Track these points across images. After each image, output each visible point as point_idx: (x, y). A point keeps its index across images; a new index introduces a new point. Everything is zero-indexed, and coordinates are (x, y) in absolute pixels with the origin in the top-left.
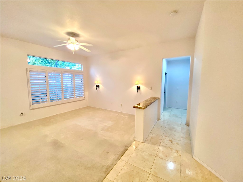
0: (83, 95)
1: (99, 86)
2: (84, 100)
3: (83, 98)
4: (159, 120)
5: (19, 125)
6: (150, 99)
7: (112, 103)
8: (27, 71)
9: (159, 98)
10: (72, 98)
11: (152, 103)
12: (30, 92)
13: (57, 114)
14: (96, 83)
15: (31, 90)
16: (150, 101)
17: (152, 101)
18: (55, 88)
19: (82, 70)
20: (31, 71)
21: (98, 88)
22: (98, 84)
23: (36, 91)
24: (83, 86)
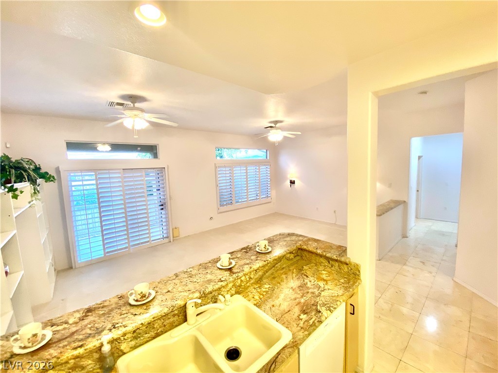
0: (270, 195)
1: (294, 181)
2: (270, 202)
3: (269, 200)
4: (405, 236)
5: (211, 231)
6: (389, 202)
7: (317, 208)
8: (216, 167)
9: (405, 202)
10: (256, 199)
11: (392, 209)
12: (219, 194)
13: (241, 221)
14: (289, 178)
15: (220, 193)
16: (388, 207)
17: (392, 205)
18: (240, 186)
19: (268, 158)
20: (220, 167)
21: (292, 185)
22: (293, 179)
23: (223, 191)
24: (269, 183)
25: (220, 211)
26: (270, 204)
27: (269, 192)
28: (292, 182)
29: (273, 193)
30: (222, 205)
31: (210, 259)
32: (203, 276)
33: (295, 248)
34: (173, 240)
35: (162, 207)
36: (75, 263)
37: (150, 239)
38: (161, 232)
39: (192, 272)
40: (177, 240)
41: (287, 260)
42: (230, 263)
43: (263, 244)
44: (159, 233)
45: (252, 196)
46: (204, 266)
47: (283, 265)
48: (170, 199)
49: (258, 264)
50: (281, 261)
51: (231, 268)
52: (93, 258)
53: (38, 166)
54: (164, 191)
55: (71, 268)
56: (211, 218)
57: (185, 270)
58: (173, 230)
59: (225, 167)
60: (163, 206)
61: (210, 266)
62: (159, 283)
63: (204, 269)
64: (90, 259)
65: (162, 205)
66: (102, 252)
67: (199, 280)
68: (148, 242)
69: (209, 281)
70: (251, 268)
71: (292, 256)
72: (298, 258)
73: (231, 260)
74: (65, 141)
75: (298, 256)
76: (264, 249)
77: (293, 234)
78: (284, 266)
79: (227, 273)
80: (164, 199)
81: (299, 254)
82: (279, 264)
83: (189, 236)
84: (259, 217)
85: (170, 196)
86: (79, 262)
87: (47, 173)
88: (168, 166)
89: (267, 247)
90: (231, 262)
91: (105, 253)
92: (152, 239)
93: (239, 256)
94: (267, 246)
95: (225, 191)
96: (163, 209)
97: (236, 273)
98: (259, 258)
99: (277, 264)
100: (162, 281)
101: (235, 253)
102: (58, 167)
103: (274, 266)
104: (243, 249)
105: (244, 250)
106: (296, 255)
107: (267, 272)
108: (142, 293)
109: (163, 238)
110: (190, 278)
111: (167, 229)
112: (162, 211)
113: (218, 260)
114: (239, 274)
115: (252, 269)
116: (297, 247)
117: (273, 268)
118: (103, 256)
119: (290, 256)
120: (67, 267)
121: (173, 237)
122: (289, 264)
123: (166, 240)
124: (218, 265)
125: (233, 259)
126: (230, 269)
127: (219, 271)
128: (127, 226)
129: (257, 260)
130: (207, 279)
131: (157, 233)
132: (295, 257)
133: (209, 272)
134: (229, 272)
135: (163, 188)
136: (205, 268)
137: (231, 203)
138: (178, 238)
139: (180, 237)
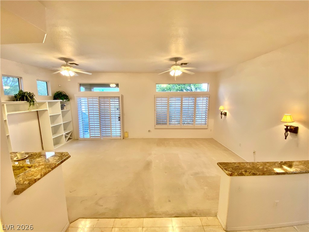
1: (226, 113)
3: (205, 126)
5: (147, 139)
12: (156, 114)
14: (220, 110)
20: (157, 97)
25: (156, 127)
28: (224, 114)
29: (211, 122)
30: (157, 124)
35: (119, 119)
48: (123, 116)
56: (149, 131)
59: (162, 97)
68: (110, 136)
83: (134, 138)
91: (90, 137)
92: (113, 135)
112: (119, 121)
123: (120, 138)
131: (117, 133)
137: (166, 124)
138: (127, 138)
139: (129, 138)
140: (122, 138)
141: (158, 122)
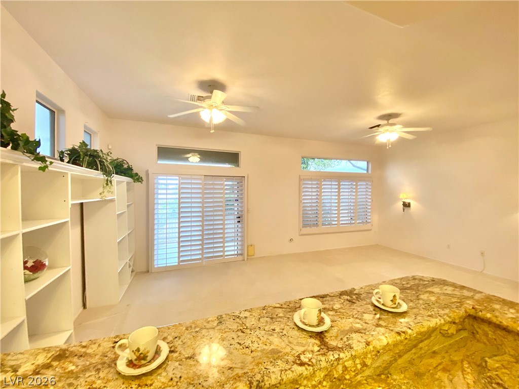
0: (370, 221)
1: (409, 204)
2: (370, 230)
3: (368, 226)
8: (300, 180)
10: (351, 223)
12: (301, 212)
14: (402, 199)
15: (303, 211)
19: (370, 172)
20: (304, 180)
21: (406, 209)
22: (407, 201)
23: (308, 209)
24: (370, 204)
25: (302, 232)
26: (369, 232)
27: (370, 216)
28: (406, 205)
29: (375, 219)
30: (305, 226)
31: (282, 301)
32: (266, 337)
33: (462, 312)
34: (247, 259)
35: (238, 220)
36: (151, 268)
37: (224, 253)
38: (236, 248)
39: (248, 320)
40: (251, 259)
41: (443, 335)
42: (321, 321)
43: (387, 294)
44: (233, 248)
45: (345, 218)
46: (270, 314)
47: (434, 345)
48: (247, 213)
49: (383, 338)
50: (430, 336)
51: (321, 333)
52: (168, 265)
53: (131, 167)
54: (242, 203)
55: (148, 272)
56: (291, 240)
57: (237, 313)
58: (248, 247)
59: (311, 180)
60: (240, 219)
61: (281, 315)
62: (187, 329)
63: (268, 319)
64: (165, 265)
65: (239, 217)
66: (177, 260)
67: (256, 345)
68: (221, 256)
69: (275, 355)
70: (368, 344)
71: (453, 330)
72: (464, 334)
73: (323, 314)
74: (156, 145)
75: (464, 329)
76: (390, 303)
77: (444, 283)
78: (436, 348)
79: (313, 344)
80: (242, 211)
81: (467, 326)
82: (426, 342)
83: (264, 257)
84: (353, 248)
85: (247, 209)
86: (155, 266)
87: (137, 174)
88: (248, 175)
89: (398, 301)
90: (323, 318)
91: (179, 262)
92: (226, 253)
93: (337, 306)
94: (397, 297)
95: (310, 209)
96: (239, 222)
97: (334, 349)
98: (381, 322)
99: (422, 341)
100: (193, 326)
101: (328, 298)
102: (148, 170)
103: (415, 346)
104: (342, 293)
105: (346, 297)
106: (460, 327)
107: (400, 356)
108: (138, 350)
109: (237, 255)
110: (240, 333)
111: (242, 245)
112: (239, 224)
113: (295, 307)
114: (342, 355)
115: (371, 347)
116: (466, 312)
117: (414, 351)
118: (177, 264)
119: (449, 329)
120: (145, 270)
121: (248, 256)
122: (446, 344)
123: (240, 258)
124: (297, 318)
125: (325, 310)
126: (320, 336)
127: (296, 333)
128: (202, 235)
129: (378, 325)
130: (272, 347)
131: (231, 249)
132: (458, 331)
133: (277, 330)
134: (318, 342)
135: (242, 198)
136: (272, 318)
137: (317, 225)
138: (253, 257)
139: (255, 256)
140: (246, 259)
141: (306, 223)
